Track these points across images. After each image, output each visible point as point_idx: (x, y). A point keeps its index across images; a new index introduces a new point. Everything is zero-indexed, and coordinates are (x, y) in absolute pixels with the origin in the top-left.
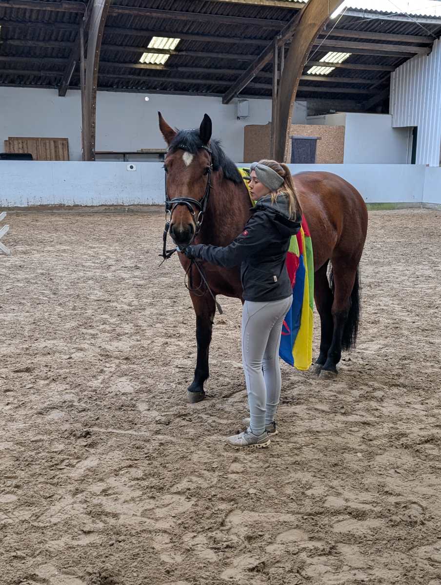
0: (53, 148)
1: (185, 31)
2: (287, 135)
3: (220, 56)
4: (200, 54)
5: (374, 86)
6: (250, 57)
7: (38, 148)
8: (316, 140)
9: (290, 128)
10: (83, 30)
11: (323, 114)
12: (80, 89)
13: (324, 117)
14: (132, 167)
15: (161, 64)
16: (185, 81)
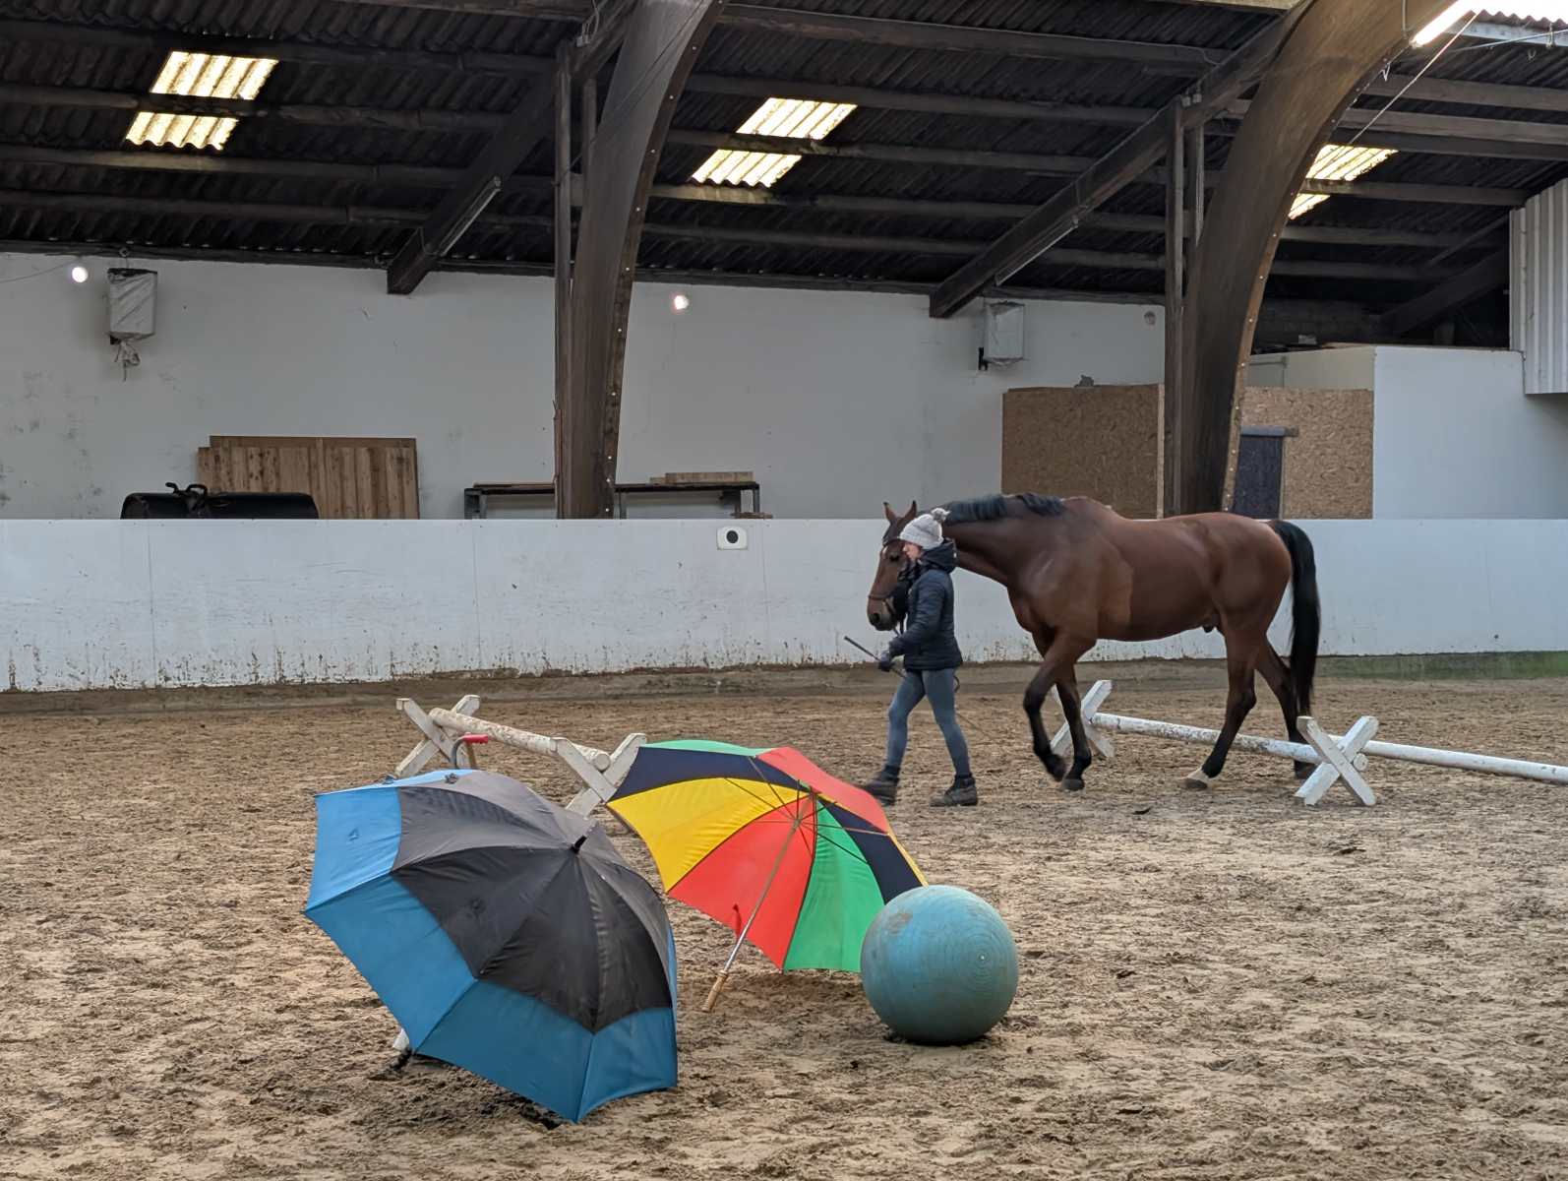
0: (368, 473)
1: (879, 81)
2: (1233, 421)
3: (970, 159)
4: (906, 155)
5: (1442, 256)
6: (1063, 164)
7: (314, 475)
8: (1281, 438)
9: (1242, 399)
11: (1276, 351)
12: (551, 274)
13: (1284, 358)
14: (732, 537)
15: (759, 185)
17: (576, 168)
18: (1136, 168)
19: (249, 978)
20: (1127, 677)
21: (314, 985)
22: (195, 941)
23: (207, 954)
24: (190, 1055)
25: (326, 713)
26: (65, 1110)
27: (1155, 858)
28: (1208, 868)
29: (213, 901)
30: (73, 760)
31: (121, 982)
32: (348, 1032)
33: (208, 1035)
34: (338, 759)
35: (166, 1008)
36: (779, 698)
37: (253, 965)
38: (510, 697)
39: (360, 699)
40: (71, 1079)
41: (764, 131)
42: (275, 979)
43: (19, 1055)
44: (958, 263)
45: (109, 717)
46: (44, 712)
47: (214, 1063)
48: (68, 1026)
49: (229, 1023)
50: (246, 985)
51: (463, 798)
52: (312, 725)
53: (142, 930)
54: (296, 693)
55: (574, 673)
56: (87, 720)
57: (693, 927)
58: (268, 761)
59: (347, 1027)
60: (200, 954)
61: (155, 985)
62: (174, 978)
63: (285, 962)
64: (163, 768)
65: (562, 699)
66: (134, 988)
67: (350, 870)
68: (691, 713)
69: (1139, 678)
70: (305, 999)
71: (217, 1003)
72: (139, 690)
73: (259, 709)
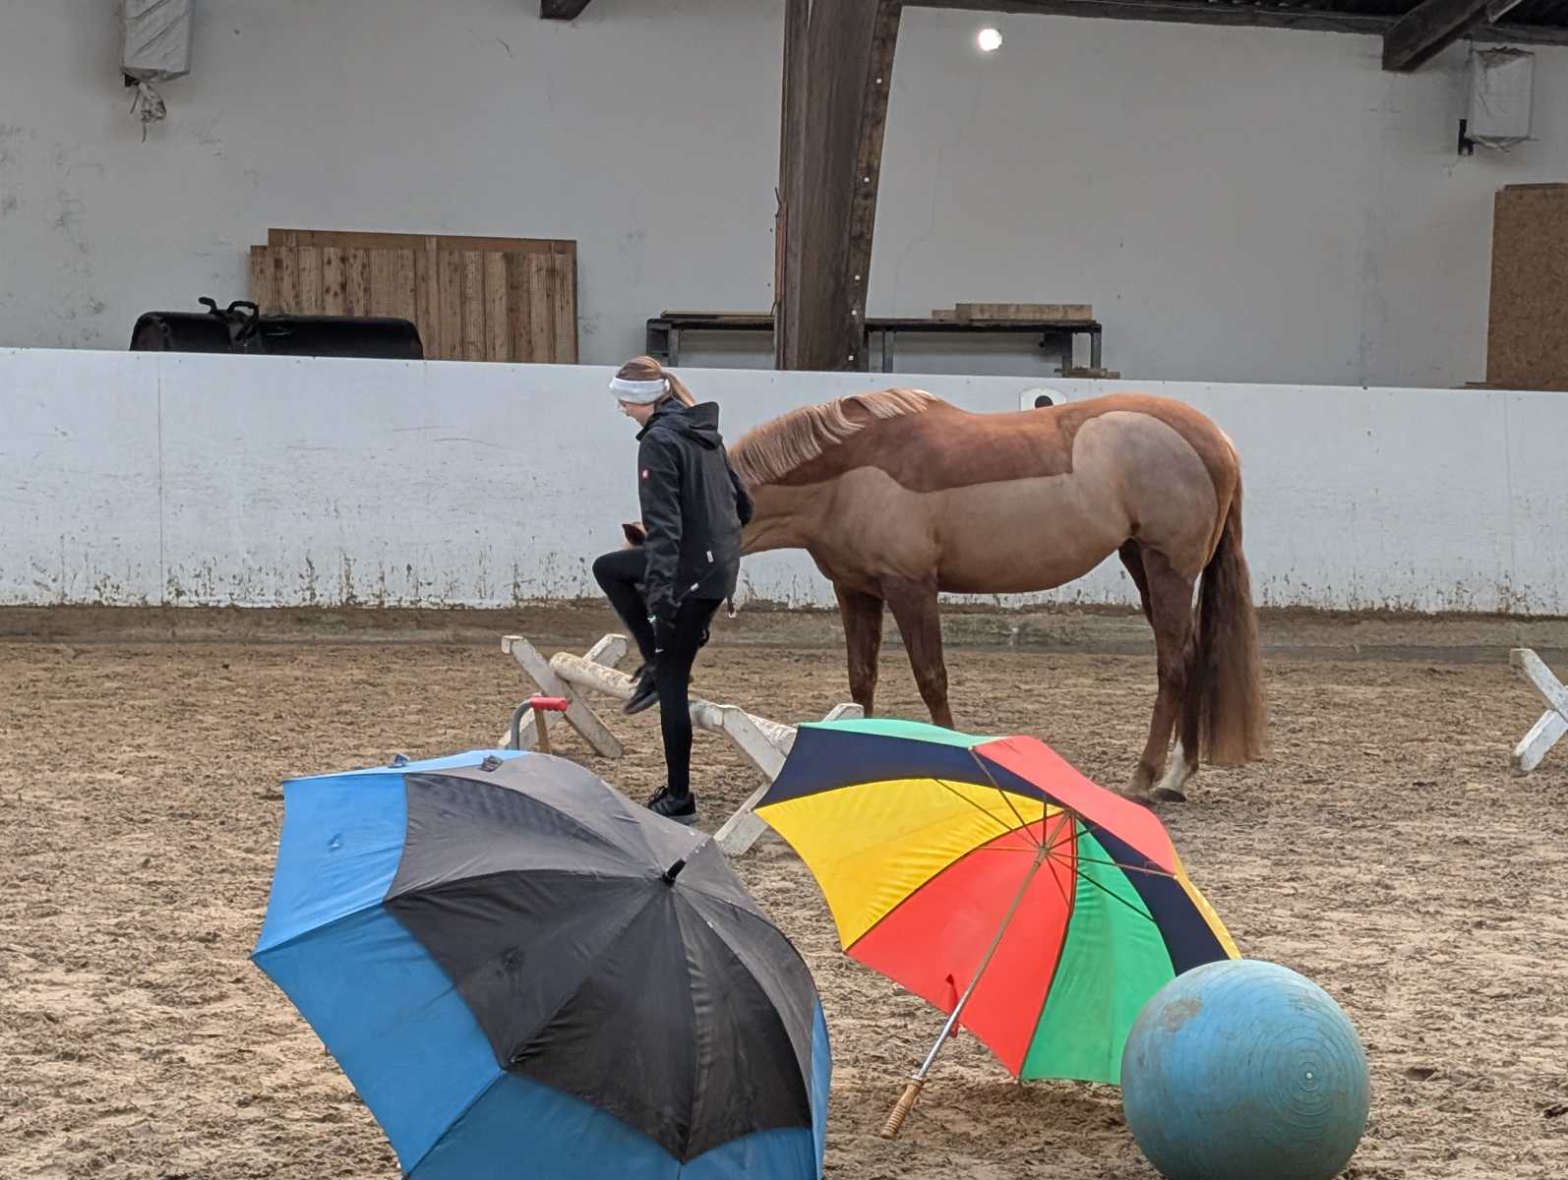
19: (209, 1051)
21: (304, 1066)
22: (142, 991)
23: (156, 1011)
24: (96, 1165)
25: (415, 653)
29: (182, 932)
30: (24, 710)
31: (19, 1049)
32: (337, 1141)
33: (129, 1135)
34: (418, 723)
35: (78, 1091)
37: (220, 1032)
39: (469, 634)
42: (246, 1055)
45: (89, 647)
49: (166, 1120)
50: (203, 1062)
52: (389, 670)
53: (69, 971)
54: (371, 622)
55: (791, 606)
56: (57, 651)
57: (897, 1005)
58: (313, 722)
59: (338, 1134)
60: (145, 1012)
61: (67, 1056)
62: (98, 1045)
63: (268, 1029)
64: (156, 728)
65: (772, 646)
66: (36, 1058)
67: (325, 897)
68: (968, 675)
70: (284, 1087)
71: (154, 1087)
72: (138, 607)
73: (313, 643)
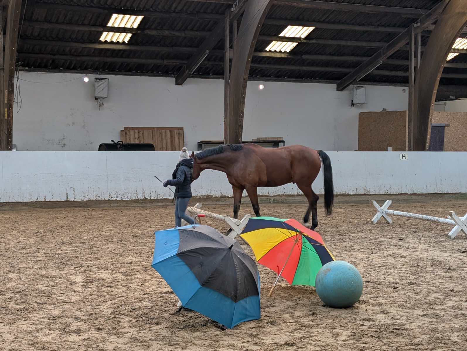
0: (170, 137)
1: (322, 20)
2: (429, 122)
3: (349, 43)
4: (330, 42)
6: (377, 44)
8: (444, 127)
9: (432, 115)
10: (229, 21)
11: (443, 101)
12: (223, 79)
13: (445, 103)
15: (285, 52)
16: (305, 68)
17: (231, 47)
18: (400, 45)
19: (135, 285)
20: (397, 199)
21: (154, 287)
22: (120, 274)
23: (123, 278)
24: (118, 307)
25: (157, 208)
26: (82, 322)
27: (405, 253)
28: (421, 256)
29: (125, 262)
30: (84, 221)
31: (98, 285)
32: (164, 301)
33: (124, 301)
34: (161, 221)
35: (111, 293)
36: (291, 205)
37: (136, 281)
38: (211, 204)
39: (168, 204)
40: (84, 314)
41: (287, 36)
42: (143, 285)
43: (69, 306)
44: (345, 74)
45: (95, 209)
46: (76, 207)
47: (125, 309)
48: (83, 298)
49: (130, 298)
50: (134, 287)
51: (197, 233)
52: (153, 211)
53: (104, 270)
54: (149, 202)
55: (229, 196)
56: (88, 210)
57: (265, 272)
58: (141, 222)
59: (164, 300)
60: (121, 278)
61: (108, 287)
62: (114, 284)
63: (146, 280)
64: (110, 223)
65: (226, 204)
66: (102, 287)
67: (165, 254)
68: (264, 209)
69: (400, 199)
70: (151, 291)
71: (126, 292)
72: (103, 201)
73: (138, 206)
